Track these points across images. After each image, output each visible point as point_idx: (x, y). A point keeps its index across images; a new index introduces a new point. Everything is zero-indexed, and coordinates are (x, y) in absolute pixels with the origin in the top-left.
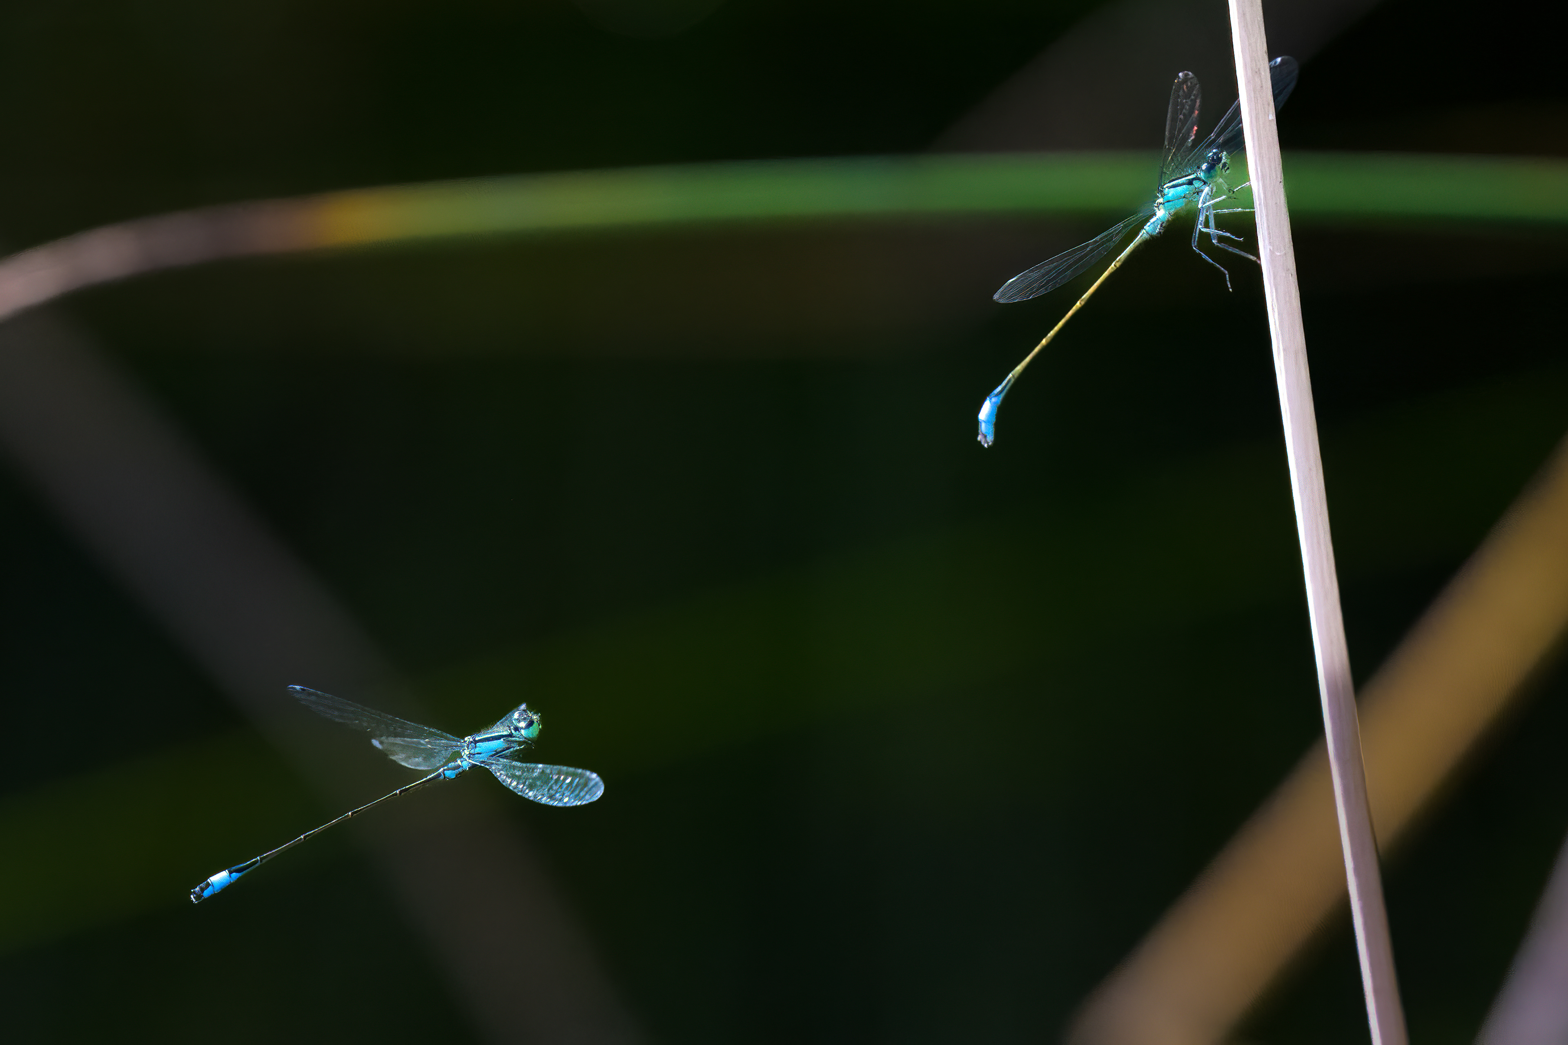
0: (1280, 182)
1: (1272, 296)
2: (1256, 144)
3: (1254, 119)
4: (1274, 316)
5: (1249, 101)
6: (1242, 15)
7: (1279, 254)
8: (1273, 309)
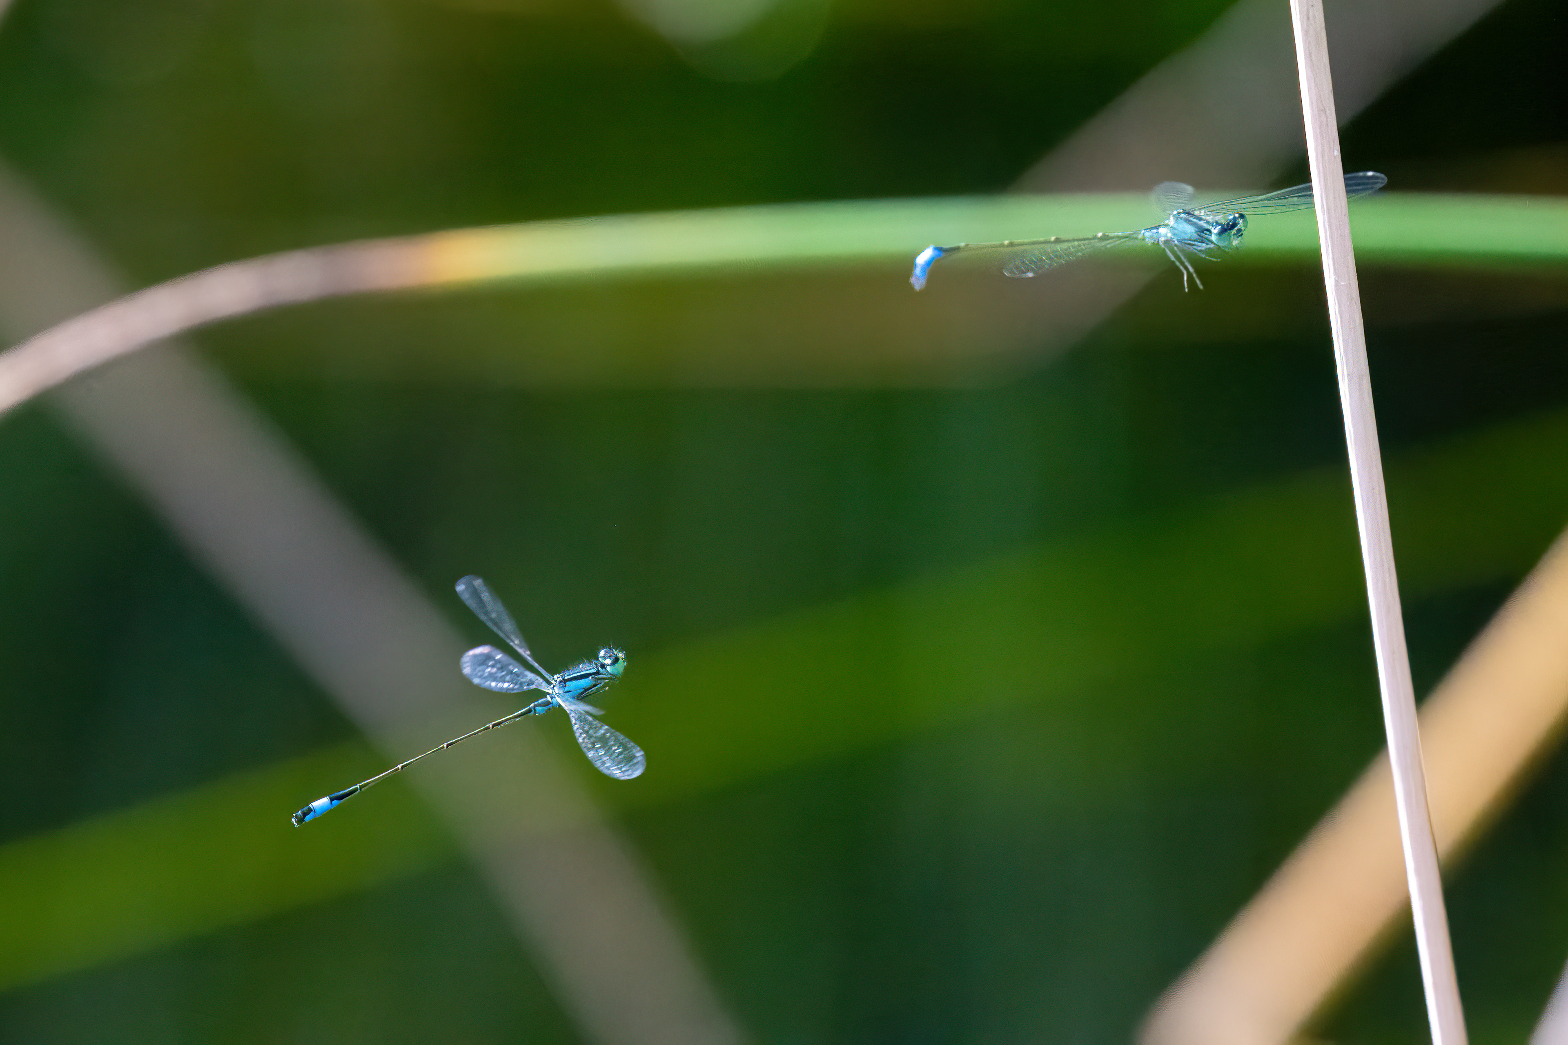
0: (1345, 215)
1: (1337, 324)
2: (1322, 179)
3: (1320, 155)
4: (1339, 343)
5: (1316, 138)
6: (1309, 55)
7: (1343, 284)
8: (1338, 337)
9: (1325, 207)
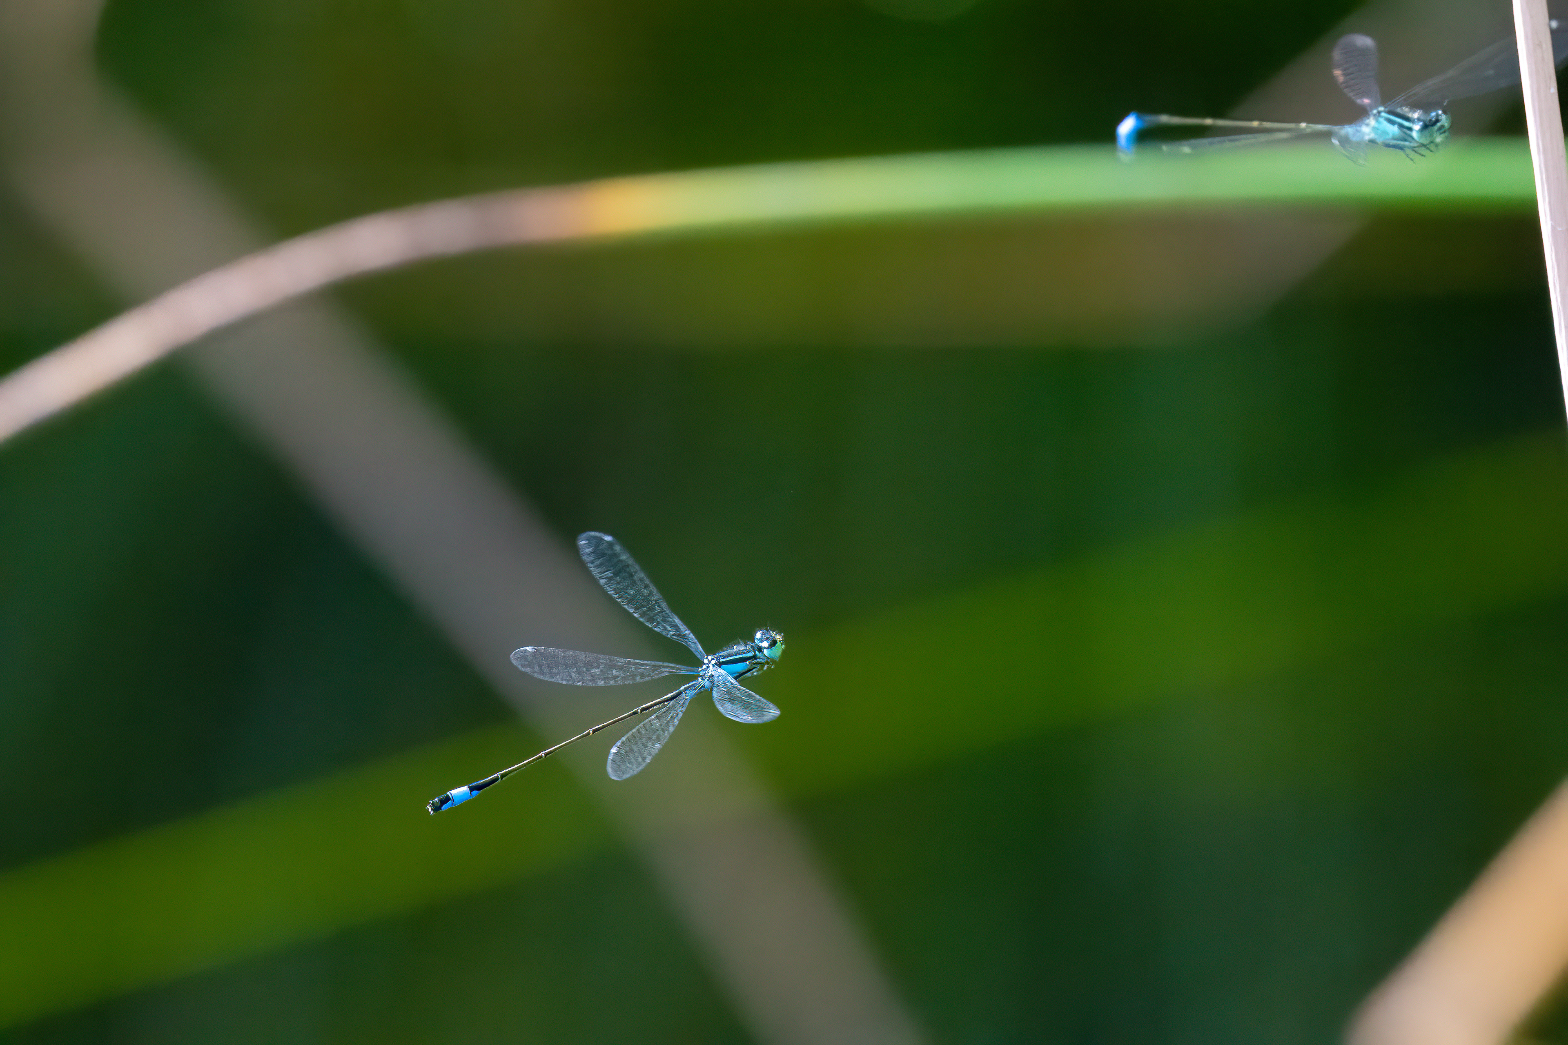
1: (1553, 271)
7: (1560, 229)
9: (1541, 148)
